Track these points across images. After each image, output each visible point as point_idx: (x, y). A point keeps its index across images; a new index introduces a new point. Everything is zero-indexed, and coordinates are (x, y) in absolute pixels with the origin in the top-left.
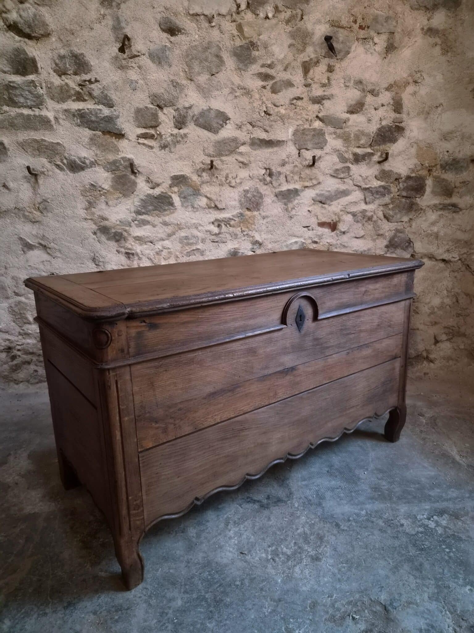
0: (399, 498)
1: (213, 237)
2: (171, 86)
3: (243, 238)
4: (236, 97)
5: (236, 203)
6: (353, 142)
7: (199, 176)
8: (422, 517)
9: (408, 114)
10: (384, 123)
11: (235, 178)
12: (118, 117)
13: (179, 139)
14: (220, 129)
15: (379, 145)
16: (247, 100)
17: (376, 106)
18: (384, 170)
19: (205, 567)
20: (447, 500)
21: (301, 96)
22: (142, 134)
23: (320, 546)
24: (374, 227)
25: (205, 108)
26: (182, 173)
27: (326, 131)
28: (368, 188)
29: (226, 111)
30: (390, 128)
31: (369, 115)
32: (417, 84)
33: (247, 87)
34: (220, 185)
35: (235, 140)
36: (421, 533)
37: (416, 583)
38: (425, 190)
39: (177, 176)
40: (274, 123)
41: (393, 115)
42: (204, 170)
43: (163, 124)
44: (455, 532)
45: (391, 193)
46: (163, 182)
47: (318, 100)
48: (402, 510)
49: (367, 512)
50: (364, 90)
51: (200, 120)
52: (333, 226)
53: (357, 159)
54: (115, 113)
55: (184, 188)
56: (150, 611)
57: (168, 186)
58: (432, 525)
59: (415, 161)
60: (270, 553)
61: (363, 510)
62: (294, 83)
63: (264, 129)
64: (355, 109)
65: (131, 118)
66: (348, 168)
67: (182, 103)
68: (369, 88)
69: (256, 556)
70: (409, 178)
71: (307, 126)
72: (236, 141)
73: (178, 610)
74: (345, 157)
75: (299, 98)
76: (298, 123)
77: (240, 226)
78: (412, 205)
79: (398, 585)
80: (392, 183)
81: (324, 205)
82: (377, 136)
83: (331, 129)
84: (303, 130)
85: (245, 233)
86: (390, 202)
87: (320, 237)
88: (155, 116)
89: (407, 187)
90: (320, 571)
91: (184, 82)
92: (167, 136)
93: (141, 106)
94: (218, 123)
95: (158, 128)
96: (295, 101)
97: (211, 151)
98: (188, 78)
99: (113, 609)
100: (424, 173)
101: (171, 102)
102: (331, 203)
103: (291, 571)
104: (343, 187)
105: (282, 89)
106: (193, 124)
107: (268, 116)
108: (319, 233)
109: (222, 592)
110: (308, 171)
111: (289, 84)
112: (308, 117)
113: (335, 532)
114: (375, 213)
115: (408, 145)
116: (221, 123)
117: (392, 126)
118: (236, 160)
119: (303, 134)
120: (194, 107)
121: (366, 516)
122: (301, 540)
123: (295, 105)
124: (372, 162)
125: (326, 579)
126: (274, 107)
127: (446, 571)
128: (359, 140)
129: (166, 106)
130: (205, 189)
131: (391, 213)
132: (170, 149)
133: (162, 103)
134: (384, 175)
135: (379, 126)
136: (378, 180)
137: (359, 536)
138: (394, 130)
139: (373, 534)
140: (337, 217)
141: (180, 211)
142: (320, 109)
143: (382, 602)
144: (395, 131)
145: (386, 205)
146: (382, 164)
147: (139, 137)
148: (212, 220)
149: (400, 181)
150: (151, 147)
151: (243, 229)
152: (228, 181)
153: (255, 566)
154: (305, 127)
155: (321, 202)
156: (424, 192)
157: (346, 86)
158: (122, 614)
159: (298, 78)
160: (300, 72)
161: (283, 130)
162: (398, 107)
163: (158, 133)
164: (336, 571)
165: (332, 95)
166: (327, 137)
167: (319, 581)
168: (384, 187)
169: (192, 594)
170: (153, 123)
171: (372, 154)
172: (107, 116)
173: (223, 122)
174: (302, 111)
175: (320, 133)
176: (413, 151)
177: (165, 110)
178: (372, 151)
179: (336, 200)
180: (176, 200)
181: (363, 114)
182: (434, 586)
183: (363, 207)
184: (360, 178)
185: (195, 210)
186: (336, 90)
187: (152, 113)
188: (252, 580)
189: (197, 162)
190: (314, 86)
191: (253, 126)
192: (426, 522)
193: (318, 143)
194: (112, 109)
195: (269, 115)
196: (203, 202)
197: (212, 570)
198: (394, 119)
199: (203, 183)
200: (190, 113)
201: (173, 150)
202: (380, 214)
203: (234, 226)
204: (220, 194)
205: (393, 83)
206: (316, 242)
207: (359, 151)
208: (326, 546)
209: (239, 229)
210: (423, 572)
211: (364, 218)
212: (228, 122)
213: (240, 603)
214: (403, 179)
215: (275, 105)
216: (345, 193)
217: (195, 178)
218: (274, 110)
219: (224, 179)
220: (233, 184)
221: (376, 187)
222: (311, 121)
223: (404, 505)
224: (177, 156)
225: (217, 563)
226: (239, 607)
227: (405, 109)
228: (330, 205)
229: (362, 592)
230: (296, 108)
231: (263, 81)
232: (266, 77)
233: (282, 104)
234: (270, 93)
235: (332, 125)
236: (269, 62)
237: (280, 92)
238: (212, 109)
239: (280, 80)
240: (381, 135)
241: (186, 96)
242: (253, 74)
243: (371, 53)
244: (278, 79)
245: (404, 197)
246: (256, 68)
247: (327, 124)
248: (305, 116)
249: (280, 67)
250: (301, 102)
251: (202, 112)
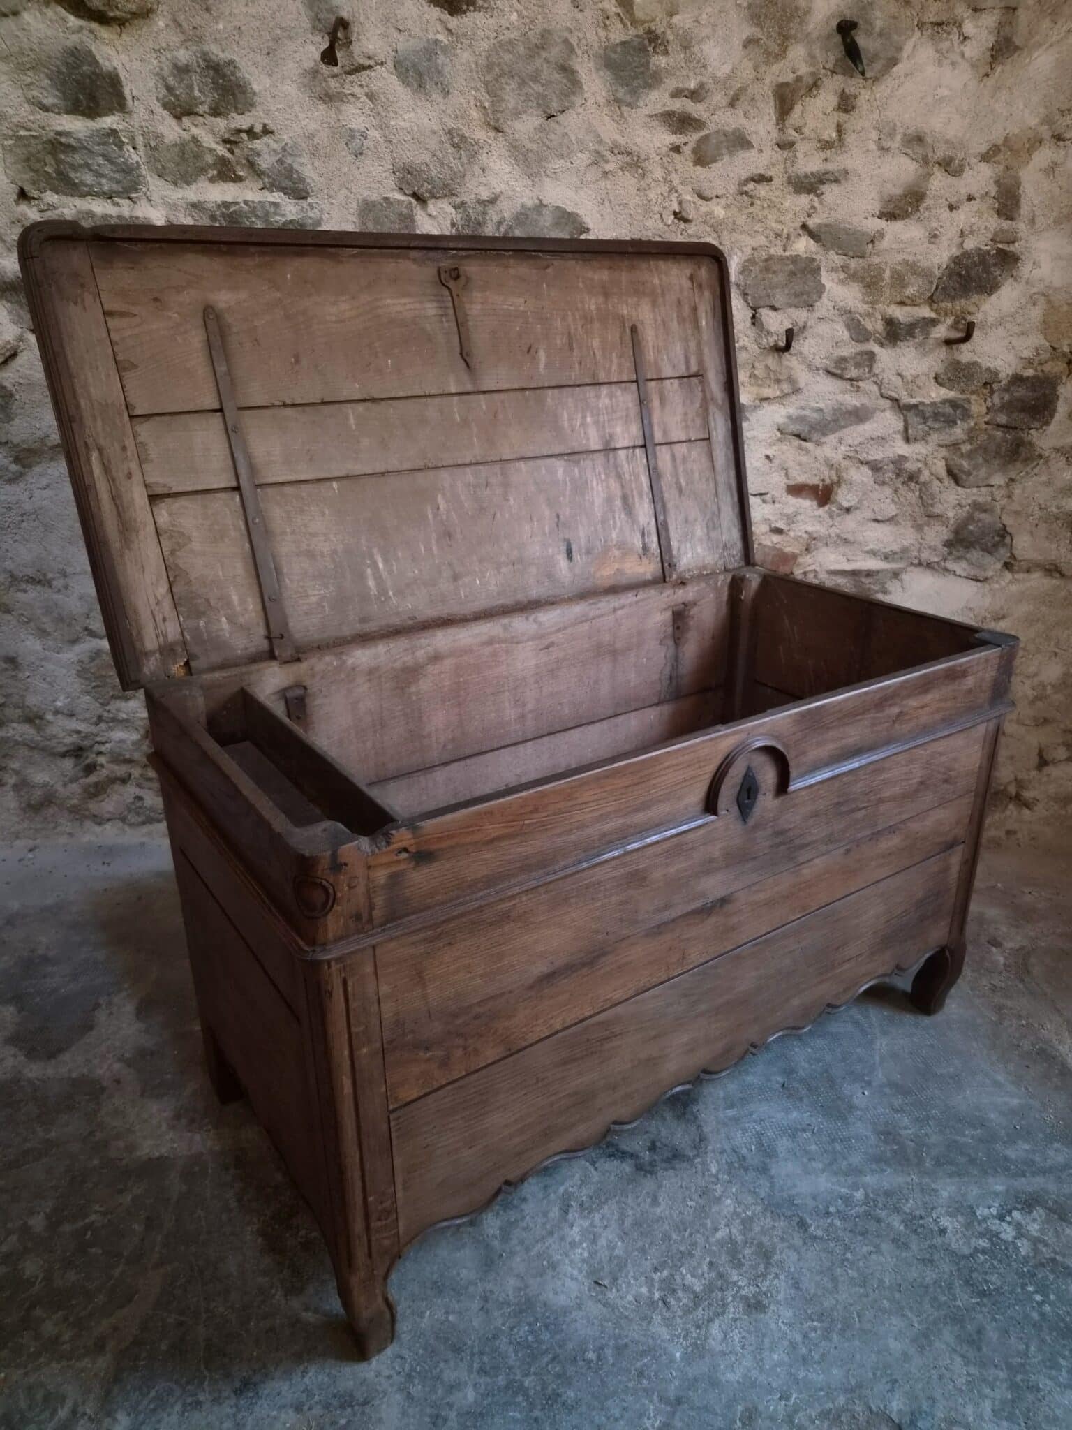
0: (938, 1163)
2: (448, 145)
4: (605, 173)
6: (887, 291)
8: (986, 1211)
9: (1032, 221)
10: (970, 244)
12: (317, 222)
15: (953, 299)
16: (634, 181)
17: (953, 200)
18: (958, 363)
19: (521, 1312)
20: (1044, 1172)
21: (768, 174)
23: (764, 1276)
24: (921, 498)
25: (530, 203)
27: (823, 264)
28: (915, 406)
29: (581, 212)
30: (982, 256)
31: (934, 224)
32: (1061, 143)
33: (635, 148)
36: (984, 1252)
37: (968, 1374)
38: (1055, 411)
41: (994, 223)
44: (1056, 1253)
45: (970, 416)
47: (809, 185)
48: (945, 1194)
49: (866, 1196)
50: (925, 160)
51: (516, 230)
52: (823, 495)
53: (894, 333)
54: (311, 214)
56: (410, 1411)
58: (1008, 1233)
59: (1037, 340)
60: (657, 1285)
61: (857, 1189)
62: (753, 139)
64: (900, 208)
66: (871, 356)
67: (474, 190)
68: (940, 153)
69: (628, 1292)
70: (1017, 379)
71: (776, 250)
73: (468, 1413)
74: (866, 329)
75: (762, 179)
76: (754, 243)
78: (1018, 446)
79: (930, 1377)
80: (973, 392)
81: (804, 444)
82: (950, 276)
83: (835, 258)
84: (766, 260)
86: (965, 438)
87: (791, 519)
88: (407, 221)
89: (1010, 402)
90: (764, 1335)
91: (480, 135)
93: (375, 197)
96: (751, 186)
98: (489, 124)
99: (335, 1403)
100: (1056, 370)
101: (447, 185)
102: (823, 440)
103: (703, 1332)
104: (852, 400)
105: (721, 155)
107: (682, 225)
108: (789, 510)
109: (558, 1376)
110: (771, 361)
111: (740, 142)
112: (780, 227)
113: (797, 1241)
114: (926, 464)
115: (1023, 301)
117: (988, 252)
119: (767, 269)
120: (501, 199)
121: (864, 1204)
122: (724, 1258)
123: (751, 197)
124: (931, 341)
125: (776, 1357)
126: (699, 202)
127: (1032, 1349)
128: (904, 287)
129: (433, 196)
131: (965, 464)
133: (423, 191)
134: (956, 374)
135: (955, 251)
136: (941, 385)
137: (848, 1255)
138: (992, 261)
139: (878, 1251)
140: (833, 473)
142: (813, 207)
143: (894, 1416)
144: (995, 265)
145: (955, 446)
146: (954, 347)
149: (995, 387)
153: (626, 1317)
154: (772, 251)
155: (798, 436)
156: (1052, 416)
157: (882, 149)
158: (355, 1414)
159: (762, 126)
160: (769, 110)
162: (1007, 203)
164: (798, 1338)
165: (846, 172)
166: (827, 279)
167: (762, 1360)
168: (954, 404)
169: (497, 1376)
171: (934, 322)
172: (290, 222)
173: (571, 237)
174: (766, 212)
175: (808, 269)
176: (1036, 313)
177: (432, 207)
178: (933, 315)
179: (833, 431)
181: (919, 220)
182: (1005, 1385)
183: (901, 448)
184: (898, 382)
186: (853, 158)
187: (401, 214)
188: (620, 1350)
190: (801, 147)
192: (995, 1225)
193: (802, 294)
194: (304, 203)
195: (686, 221)
197: (537, 1320)
198: (996, 234)
200: (492, 215)
202: (940, 467)
205: (1000, 142)
206: (779, 531)
207: (900, 314)
208: (777, 1276)
210: (984, 1349)
211: (898, 475)
212: (582, 236)
213: (596, 1403)
214: (1004, 382)
215: (701, 197)
216: (859, 415)
218: (697, 209)
221: (934, 404)
222: (788, 238)
223: (948, 1180)
225: (545, 1304)
226: (594, 1413)
227: (1025, 209)
228: (819, 444)
229: (852, 1390)
230: (752, 204)
231: (674, 133)
232: (682, 122)
233: (719, 194)
234: (691, 164)
235: (840, 247)
236: (692, 85)
237: (715, 161)
238: (546, 206)
239: (718, 132)
240: (959, 275)
241: (483, 170)
242: (650, 116)
243: (953, 64)
244: (712, 128)
245: (999, 426)
246: (658, 99)
247: (829, 245)
248: (774, 225)
249: (718, 98)
250: (767, 188)
251: (521, 214)
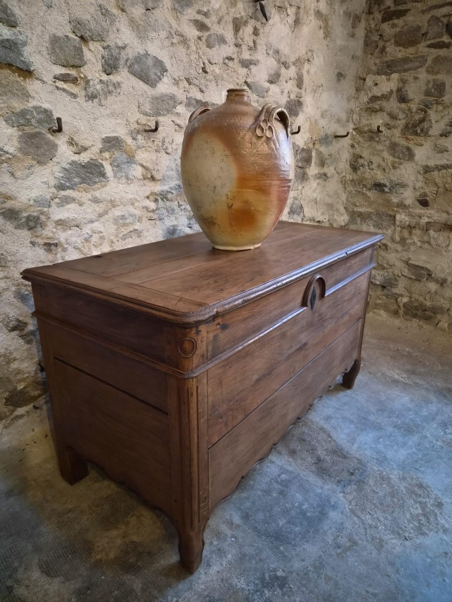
1: (151, 214)
2: (100, 14)
3: (180, 214)
4: (172, 43)
5: (174, 174)
7: (133, 139)
9: (306, 90)
10: (291, 97)
11: (171, 144)
12: (25, 44)
13: (111, 88)
14: (158, 82)
16: (184, 50)
17: (287, 79)
21: (233, 57)
22: (61, 75)
25: (142, 52)
26: (116, 135)
27: (252, 99)
29: (164, 61)
30: (295, 101)
31: (283, 87)
32: (309, 62)
33: (185, 34)
34: (156, 151)
35: (172, 98)
38: (312, 161)
39: (110, 137)
40: (209, 83)
41: (296, 90)
42: (138, 132)
43: (89, 65)
46: (92, 145)
47: (246, 64)
50: (279, 61)
51: (136, 66)
54: (20, 37)
55: (117, 154)
57: (99, 151)
59: (308, 135)
62: (227, 40)
63: (200, 89)
64: (273, 80)
65: (44, 49)
67: (112, 40)
68: (283, 59)
70: (303, 149)
72: (174, 99)
75: (230, 59)
77: (177, 200)
78: (304, 174)
83: (255, 97)
85: (183, 207)
88: (79, 52)
89: (302, 158)
91: (115, 11)
92: (96, 82)
93: (59, 34)
94: (156, 74)
95: (82, 69)
96: (227, 61)
97: (147, 108)
98: (119, 6)
100: (311, 146)
101: (100, 35)
105: (216, 45)
106: (126, 70)
107: (205, 74)
111: (222, 40)
112: (238, 81)
115: (305, 120)
116: (159, 74)
118: (173, 121)
120: (127, 47)
123: (227, 66)
126: (210, 65)
129: (92, 40)
130: (142, 156)
132: (100, 101)
133: (87, 35)
135: (288, 99)
138: (297, 104)
141: (112, 184)
142: (248, 74)
144: (297, 106)
147: (57, 78)
148: (148, 194)
149: (298, 152)
150: (74, 96)
151: (181, 203)
152: (164, 147)
156: (311, 163)
157: (267, 53)
159: (229, 35)
160: (231, 28)
161: (216, 92)
162: (300, 83)
163: (82, 76)
165: (258, 61)
170: (77, 62)
172: (8, 40)
173: (161, 74)
174: (233, 74)
176: (307, 125)
177: (91, 45)
180: (108, 169)
181: (279, 85)
185: (129, 182)
186: (260, 55)
187: (75, 46)
189: (132, 121)
190: (243, 47)
191: (190, 84)
194: (15, 30)
195: (206, 72)
196: (137, 171)
198: (297, 94)
199: (139, 148)
200: (123, 55)
201: (103, 102)
203: (171, 200)
204: (157, 162)
205: (297, 58)
209: (176, 202)
212: (165, 74)
214: (300, 151)
215: (210, 63)
217: (129, 141)
218: (209, 68)
219: (161, 144)
220: (169, 151)
224: (108, 112)
227: (304, 85)
230: (228, 69)
231: (198, 30)
232: (202, 27)
233: (216, 62)
234: (205, 46)
235: (257, 92)
236: (205, 10)
237: (214, 47)
238: (149, 55)
239: (214, 34)
240: (290, 108)
241: (118, 30)
242: (189, 20)
243: (285, 24)
244: (212, 32)
245: (299, 167)
246: (191, 13)
247: (254, 91)
248: (236, 80)
249: (214, 18)
250: (232, 63)
251: (139, 57)
